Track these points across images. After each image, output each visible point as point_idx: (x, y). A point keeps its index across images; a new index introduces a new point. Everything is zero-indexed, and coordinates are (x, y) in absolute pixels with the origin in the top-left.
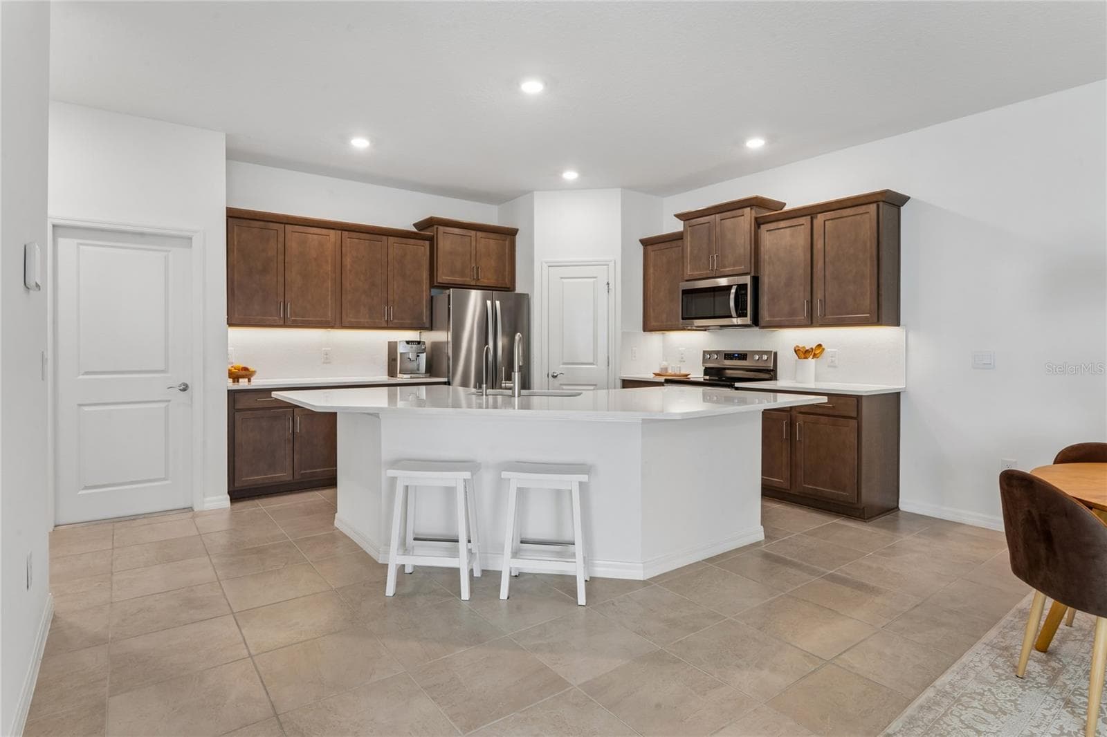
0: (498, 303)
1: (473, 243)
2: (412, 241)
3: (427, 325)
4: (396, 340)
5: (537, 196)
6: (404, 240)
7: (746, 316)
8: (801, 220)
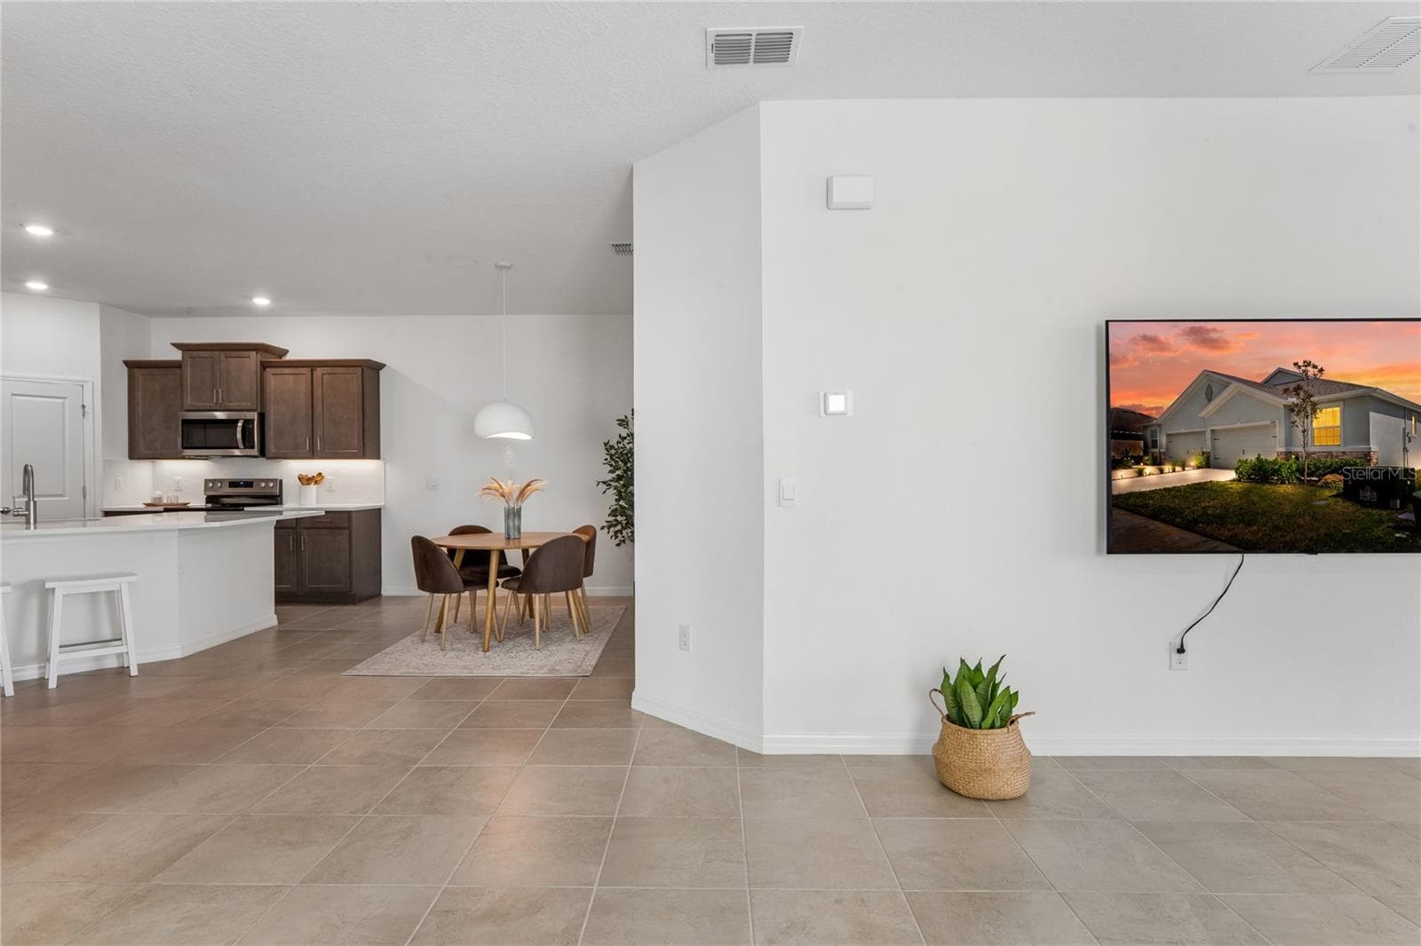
7: (253, 447)
8: (304, 370)
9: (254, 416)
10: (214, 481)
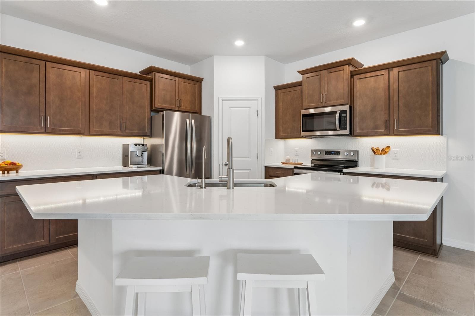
0: (193, 121)
1: (177, 85)
2: (139, 81)
3: (149, 134)
4: (128, 144)
5: (216, 59)
6: (133, 80)
7: (346, 129)
8: (382, 72)
9: (346, 108)
10: (316, 151)
